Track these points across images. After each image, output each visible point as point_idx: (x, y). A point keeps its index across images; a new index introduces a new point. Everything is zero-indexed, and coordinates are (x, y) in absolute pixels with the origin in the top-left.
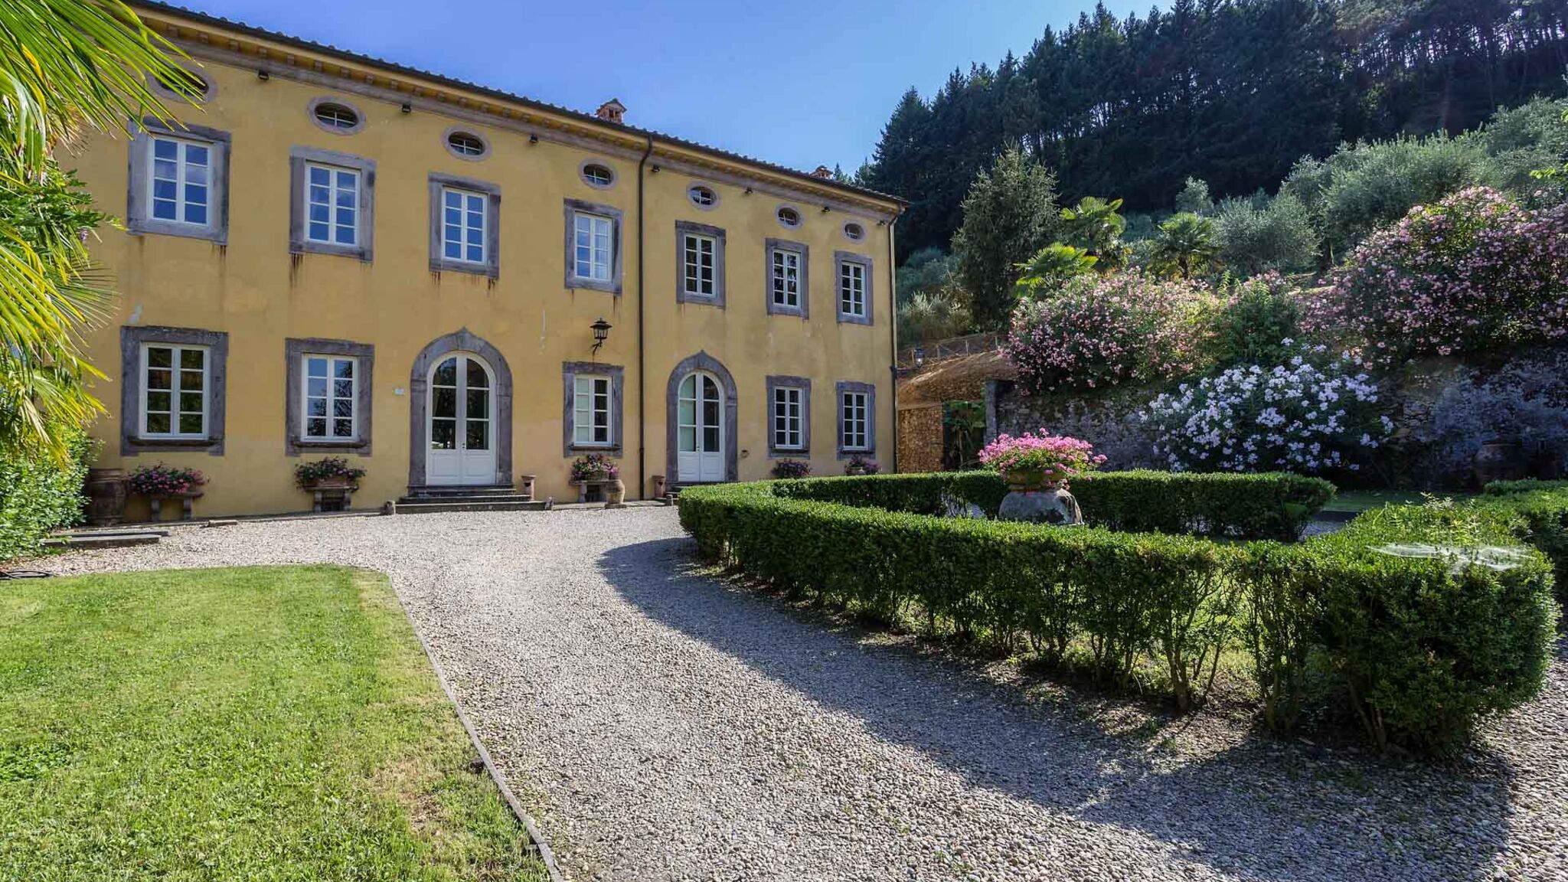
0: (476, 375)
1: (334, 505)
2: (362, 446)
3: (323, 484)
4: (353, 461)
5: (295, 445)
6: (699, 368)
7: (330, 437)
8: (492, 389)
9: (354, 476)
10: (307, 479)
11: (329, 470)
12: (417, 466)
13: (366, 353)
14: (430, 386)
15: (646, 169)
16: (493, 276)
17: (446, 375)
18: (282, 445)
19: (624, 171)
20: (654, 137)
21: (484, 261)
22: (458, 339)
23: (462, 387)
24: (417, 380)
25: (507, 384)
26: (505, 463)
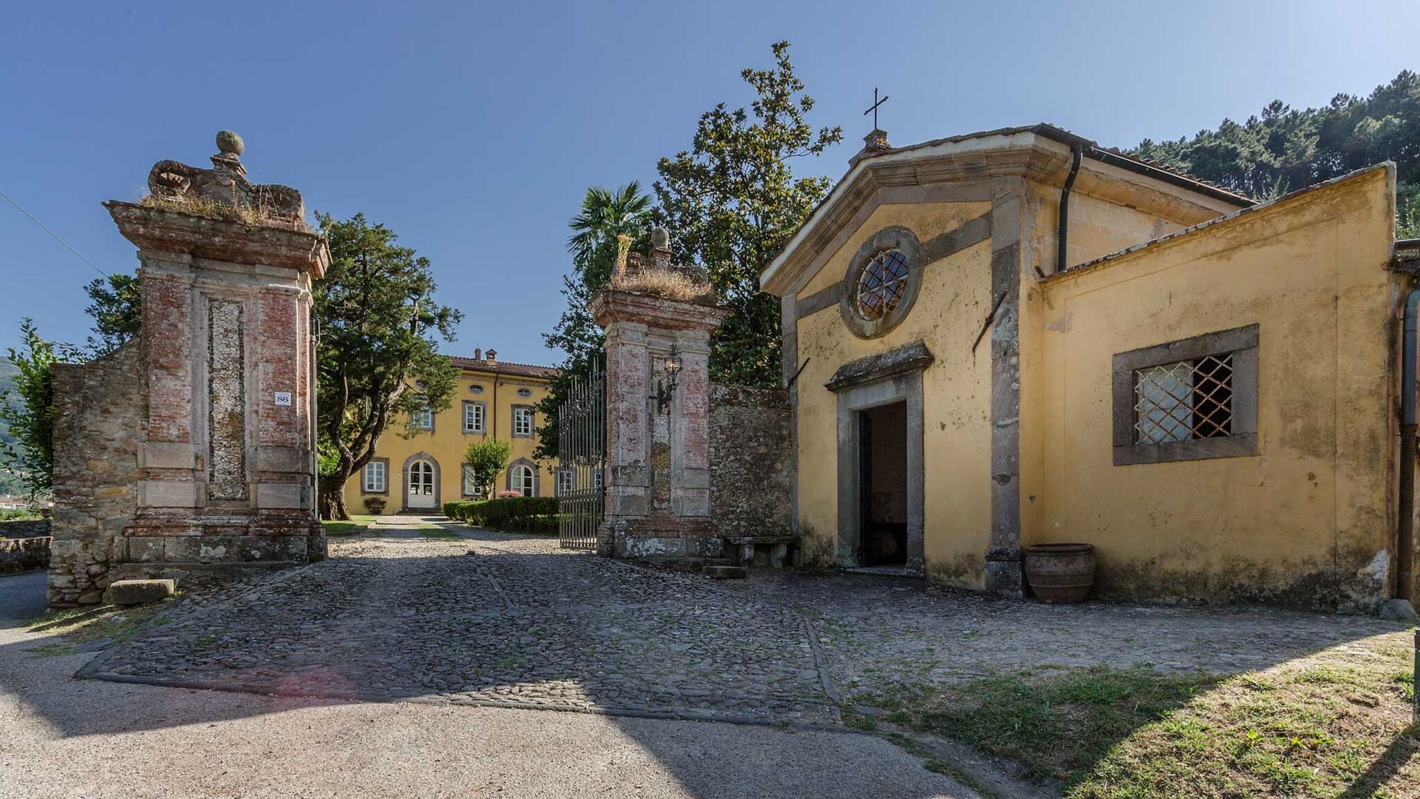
0: (427, 468)
1: (376, 512)
2: (386, 493)
3: (373, 505)
4: (383, 498)
5: (364, 492)
6: (521, 463)
7: (375, 489)
8: (433, 473)
9: (383, 503)
10: (367, 503)
11: (374, 501)
12: (405, 500)
13: (387, 461)
14: (410, 472)
15: (498, 384)
16: (433, 431)
17: (416, 467)
18: (359, 492)
19: (488, 387)
20: (498, 373)
21: (430, 426)
22: (420, 455)
23: (422, 472)
24: (405, 470)
25: (438, 471)
26: (438, 500)
